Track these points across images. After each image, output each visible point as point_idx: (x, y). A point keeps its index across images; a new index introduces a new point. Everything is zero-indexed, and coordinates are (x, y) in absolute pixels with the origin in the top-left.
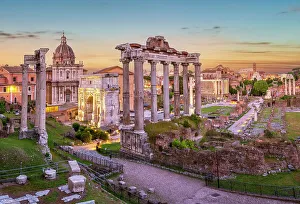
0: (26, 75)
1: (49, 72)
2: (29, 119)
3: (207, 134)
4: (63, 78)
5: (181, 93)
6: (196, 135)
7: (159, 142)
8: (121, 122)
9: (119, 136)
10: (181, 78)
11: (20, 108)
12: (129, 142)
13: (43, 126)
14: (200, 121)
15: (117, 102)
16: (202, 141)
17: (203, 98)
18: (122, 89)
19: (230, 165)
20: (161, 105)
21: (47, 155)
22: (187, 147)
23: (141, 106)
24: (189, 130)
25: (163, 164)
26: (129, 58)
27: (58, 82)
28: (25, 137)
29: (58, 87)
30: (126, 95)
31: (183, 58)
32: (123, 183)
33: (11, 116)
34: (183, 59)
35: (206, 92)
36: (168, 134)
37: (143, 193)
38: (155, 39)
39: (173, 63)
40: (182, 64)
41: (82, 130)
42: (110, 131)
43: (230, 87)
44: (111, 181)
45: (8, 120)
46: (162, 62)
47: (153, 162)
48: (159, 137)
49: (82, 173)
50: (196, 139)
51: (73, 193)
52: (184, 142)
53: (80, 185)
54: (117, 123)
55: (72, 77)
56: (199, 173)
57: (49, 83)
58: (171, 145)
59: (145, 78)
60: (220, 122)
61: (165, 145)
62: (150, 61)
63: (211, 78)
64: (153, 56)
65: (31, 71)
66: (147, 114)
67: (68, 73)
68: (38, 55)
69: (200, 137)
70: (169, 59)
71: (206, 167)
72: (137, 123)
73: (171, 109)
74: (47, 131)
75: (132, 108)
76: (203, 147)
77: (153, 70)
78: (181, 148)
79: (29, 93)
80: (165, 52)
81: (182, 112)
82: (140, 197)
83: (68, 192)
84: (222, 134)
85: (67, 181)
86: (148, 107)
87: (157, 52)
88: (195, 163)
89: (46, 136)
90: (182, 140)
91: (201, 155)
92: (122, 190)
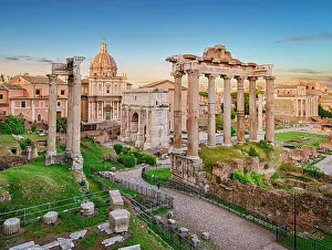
0: (54, 87)
1: (85, 84)
2: (58, 140)
3: (282, 169)
4: (102, 92)
5: (247, 113)
6: (266, 167)
7: (216, 172)
8: (171, 144)
9: (169, 161)
10: (246, 95)
11: (46, 126)
12: (180, 168)
13: (77, 148)
14: (272, 149)
15: (166, 121)
16: (274, 177)
17: (277, 121)
18: (172, 107)
19: (314, 218)
20: (220, 127)
21: (83, 184)
22: (252, 182)
23: (195, 127)
24: (256, 160)
25: (221, 201)
26: (182, 72)
27: (96, 97)
28: (53, 162)
29: (96, 102)
30: (178, 113)
31: (250, 70)
32: (173, 221)
33: (33, 138)
34: (249, 72)
35: (282, 113)
36: (228, 162)
37: (196, 239)
38: (213, 49)
39: (236, 77)
40: (249, 78)
41: (125, 153)
42: (159, 155)
43: (320, 107)
44: (158, 217)
45: (29, 142)
46: (223, 76)
47: (209, 196)
48: (217, 166)
49: (126, 206)
50: (266, 172)
51: (116, 234)
52: (249, 174)
53: (123, 223)
54: (166, 145)
55: (114, 92)
56: (267, 220)
57: (85, 97)
58: (231, 177)
59: (201, 94)
60: (302, 154)
61: (225, 177)
62: (207, 75)
63: (289, 95)
64: (211, 70)
65: (61, 83)
66: (203, 136)
67: (108, 86)
68: (70, 65)
69: (271, 171)
70: (231, 72)
71: (278, 213)
72: (190, 146)
73: (233, 132)
74: (82, 153)
75: (184, 128)
76: (275, 185)
77: (211, 85)
78: (245, 182)
79: (58, 109)
80: (226, 63)
81: (247, 136)
82: (192, 244)
83: (109, 232)
84: (305, 171)
85: (107, 217)
86: (204, 128)
87: (216, 64)
88: (263, 204)
89: (81, 160)
90: (246, 171)
91: (272, 195)
92: (171, 231)
